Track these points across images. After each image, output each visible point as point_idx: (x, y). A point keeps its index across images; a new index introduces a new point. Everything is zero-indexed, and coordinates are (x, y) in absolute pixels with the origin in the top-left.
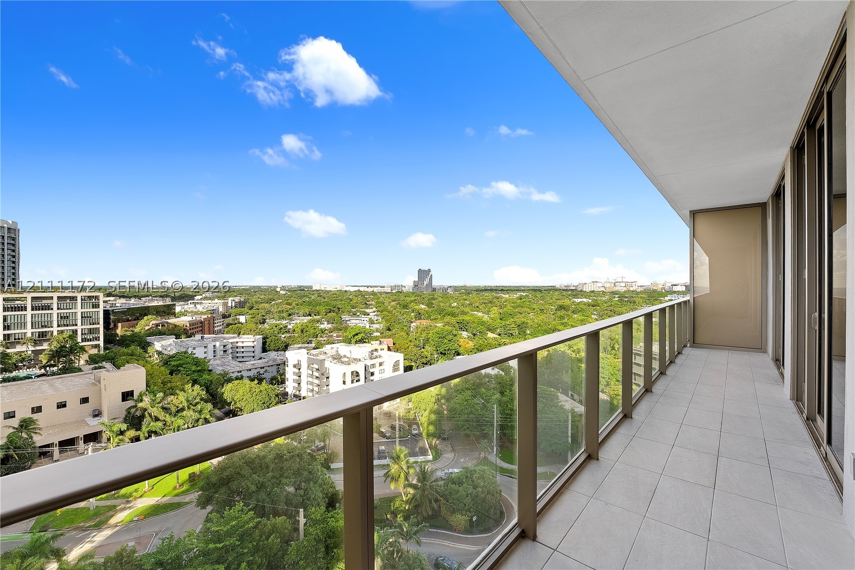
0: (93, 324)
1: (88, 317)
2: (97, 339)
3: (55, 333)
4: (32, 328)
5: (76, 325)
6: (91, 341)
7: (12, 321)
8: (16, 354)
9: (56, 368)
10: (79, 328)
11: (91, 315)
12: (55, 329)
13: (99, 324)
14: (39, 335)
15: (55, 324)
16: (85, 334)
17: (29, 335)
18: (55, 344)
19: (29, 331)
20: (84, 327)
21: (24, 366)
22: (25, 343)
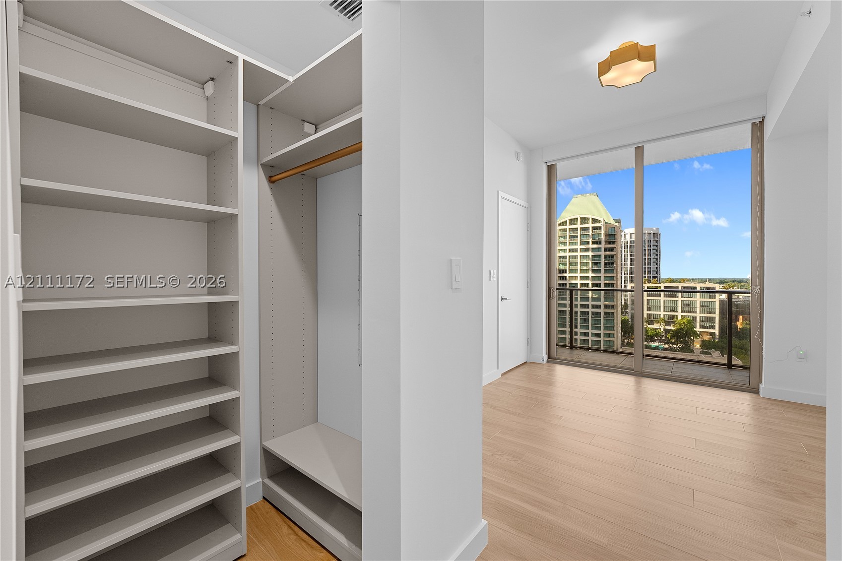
0: (710, 313)
1: (705, 306)
2: (713, 327)
3: (680, 318)
4: (664, 311)
5: (696, 312)
6: (707, 328)
7: (652, 305)
8: (653, 329)
9: (675, 346)
10: (698, 315)
11: (708, 305)
12: (680, 314)
13: (715, 313)
14: (669, 317)
15: (680, 309)
16: (703, 321)
17: (662, 316)
18: (678, 326)
19: (662, 313)
20: (702, 315)
21: (657, 339)
22: (658, 322)
